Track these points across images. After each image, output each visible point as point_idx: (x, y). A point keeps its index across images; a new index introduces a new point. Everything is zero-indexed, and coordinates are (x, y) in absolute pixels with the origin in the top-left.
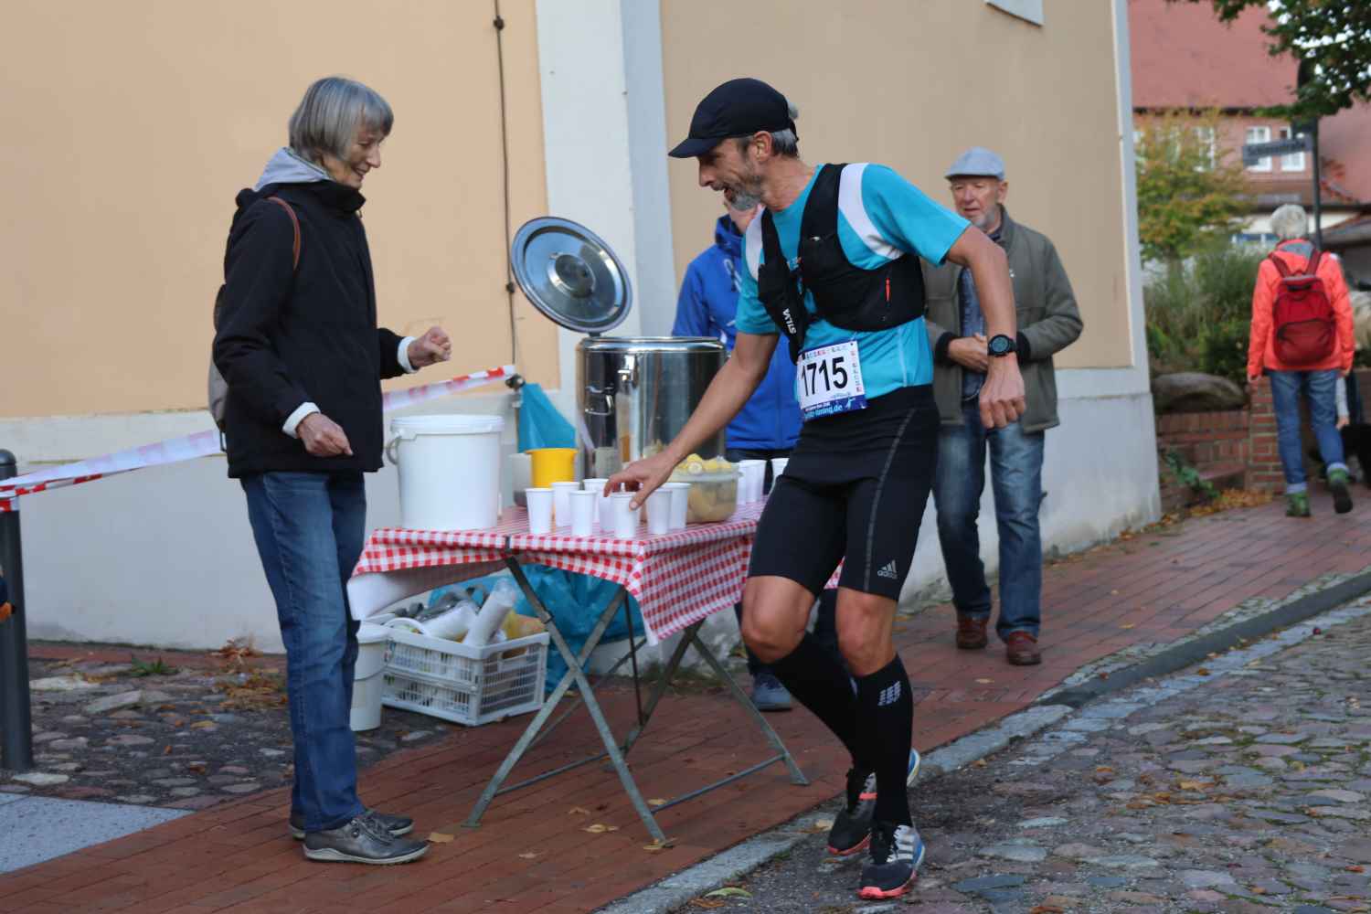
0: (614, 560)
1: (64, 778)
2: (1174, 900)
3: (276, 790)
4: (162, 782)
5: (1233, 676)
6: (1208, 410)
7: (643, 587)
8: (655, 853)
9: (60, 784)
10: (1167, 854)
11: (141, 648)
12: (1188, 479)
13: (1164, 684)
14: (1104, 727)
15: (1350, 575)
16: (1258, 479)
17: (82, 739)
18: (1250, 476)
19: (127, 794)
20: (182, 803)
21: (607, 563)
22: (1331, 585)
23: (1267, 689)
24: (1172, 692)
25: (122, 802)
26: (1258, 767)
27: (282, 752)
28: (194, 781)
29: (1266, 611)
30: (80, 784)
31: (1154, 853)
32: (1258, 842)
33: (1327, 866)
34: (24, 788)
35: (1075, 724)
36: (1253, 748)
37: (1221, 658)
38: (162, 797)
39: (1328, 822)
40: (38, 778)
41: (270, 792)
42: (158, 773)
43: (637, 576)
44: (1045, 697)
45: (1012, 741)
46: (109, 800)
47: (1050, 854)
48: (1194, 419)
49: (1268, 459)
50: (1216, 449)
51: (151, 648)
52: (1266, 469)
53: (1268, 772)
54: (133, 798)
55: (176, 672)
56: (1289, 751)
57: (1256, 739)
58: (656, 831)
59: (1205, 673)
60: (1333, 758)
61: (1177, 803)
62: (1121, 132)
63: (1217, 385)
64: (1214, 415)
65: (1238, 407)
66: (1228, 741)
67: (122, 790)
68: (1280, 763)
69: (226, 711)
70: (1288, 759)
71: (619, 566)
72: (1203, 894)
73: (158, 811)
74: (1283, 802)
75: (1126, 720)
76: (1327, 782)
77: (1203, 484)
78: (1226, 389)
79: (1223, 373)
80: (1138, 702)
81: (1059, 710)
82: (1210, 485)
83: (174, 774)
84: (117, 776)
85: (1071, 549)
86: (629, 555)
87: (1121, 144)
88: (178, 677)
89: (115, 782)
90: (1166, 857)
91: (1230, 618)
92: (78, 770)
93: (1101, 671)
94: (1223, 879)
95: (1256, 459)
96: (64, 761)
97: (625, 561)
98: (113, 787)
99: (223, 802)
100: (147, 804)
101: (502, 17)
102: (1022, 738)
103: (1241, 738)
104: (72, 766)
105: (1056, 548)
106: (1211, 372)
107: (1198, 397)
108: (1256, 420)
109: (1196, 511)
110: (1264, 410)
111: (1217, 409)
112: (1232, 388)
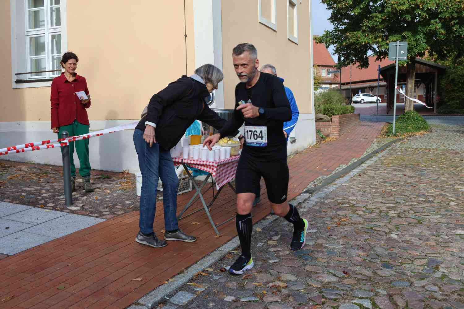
0: (209, 167)
1: (79, 208)
2: (350, 260)
3: (128, 213)
4: (101, 210)
5: (343, 186)
6: (323, 121)
7: (216, 175)
8: (217, 238)
9: (77, 210)
10: (344, 243)
11: (105, 171)
12: (320, 135)
13: (329, 187)
14: (319, 200)
16: (332, 135)
17: (85, 197)
18: (331, 135)
19: (92, 214)
20: (105, 217)
21: (207, 167)
22: (355, 161)
23: (352, 190)
24: (331, 190)
25: (91, 216)
26: (358, 214)
27: (130, 202)
28: (109, 210)
29: (344, 168)
30: (82, 210)
31: (341, 243)
32: (365, 239)
33: (384, 248)
34: (69, 211)
35: (312, 199)
36: (355, 208)
37: (339, 180)
38: (100, 215)
39: (379, 233)
40: (73, 208)
41: (125, 214)
42: (101, 207)
43: (215, 172)
44: (304, 191)
45: (299, 203)
46: (88, 215)
47: (316, 243)
48: (321, 123)
49: (334, 131)
50: (325, 129)
51: (107, 171)
52: (334, 133)
53: (360, 216)
54: (94, 215)
55: (111, 178)
56: (363, 209)
57: (355, 205)
58: (217, 232)
59: (336, 184)
60: (374, 211)
61: (342, 225)
63: (325, 117)
64: (325, 123)
65: (329, 121)
66: (349, 206)
67: (92, 212)
68: (362, 213)
69: (120, 190)
70: (364, 212)
71: (210, 168)
72: (357, 258)
73: (98, 219)
74: (367, 225)
75: (323, 198)
76: (375, 219)
78: (327, 118)
79: (327, 115)
80: (325, 193)
81: (308, 195)
82: (324, 137)
83: (105, 208)
84: (91, 208)
85: (300, 150)
86: (213, 166)
88: (111, 179)
89: (90, 210)
90: (344, 244)
91: (338, 170)
92: (83, 206)
93: (315, 183)
94: (361, 253)
95: (332, 131)
96: (80, 203)
97: (212, 167)
98: (90, 211)
99: (114, 217)
100: (96, 217)
101: (187, 34)
102: (301, 203)
103: (351, 205)
104: (81, 205)
105: (297, 150)
106: (324, 114)
107: (321, 119)
108: (333, 124)
109: (322, 142)
110: (334, 122)
111: (325, 121)
112: (328, 117)
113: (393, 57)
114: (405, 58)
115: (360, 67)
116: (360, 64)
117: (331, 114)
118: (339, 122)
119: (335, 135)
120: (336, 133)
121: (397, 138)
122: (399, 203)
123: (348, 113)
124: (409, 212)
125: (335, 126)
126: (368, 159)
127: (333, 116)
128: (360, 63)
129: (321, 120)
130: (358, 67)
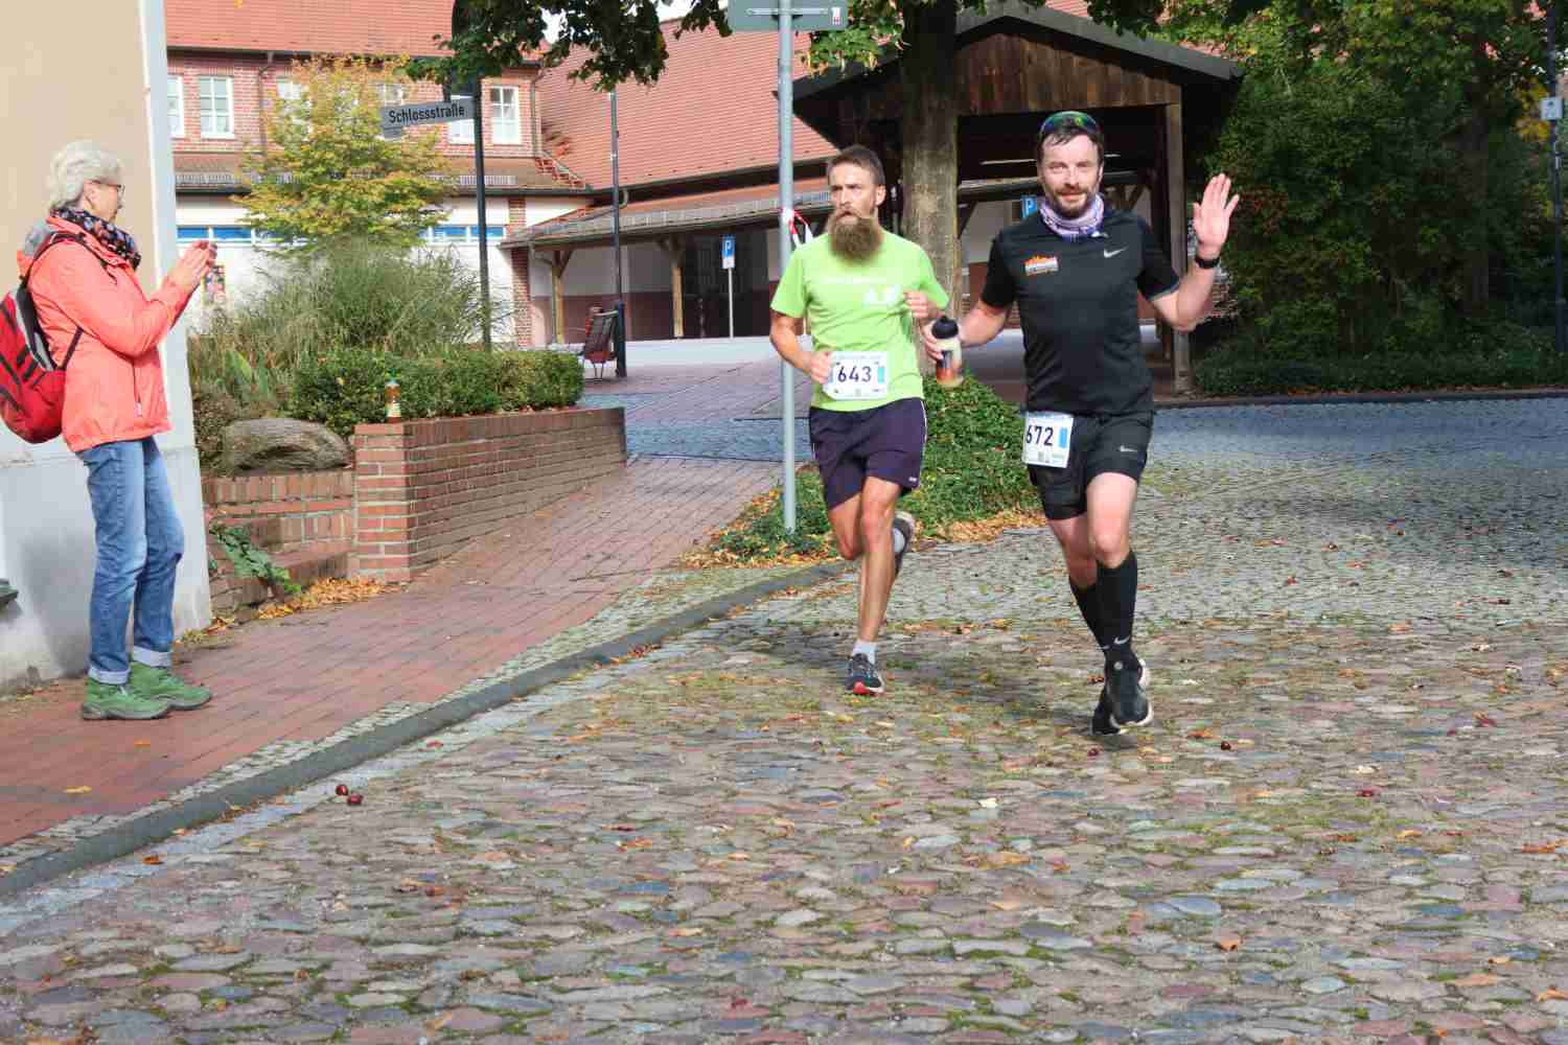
5: (193, 864)
6: (298, 469)
12: (255, 566)
13: (84, 881)
15: (425, 705)
16: (364, 563)
18: (353, 561)
22: (395, 719)
23: (230, 884)
24: (93, 893)
26: (158, 1011)
29: (286, 762)
36: (163, 980)
37: (192, 836)
48: (278, 484)
49: (378, 537)
50: (309, 523)
52: (376, 550)
53: (168, 1018)
56: (215, 982)
59: (154, 860)
60: (273, 990)
62: (147, 84)
63: (310, 434)
64: (307, 476)
65: (339, 465)
66: (133, 969)
68: (190, 1002)
70: (205, 996)
76: (247, 1029)
77: (275, 573)
78: (323, 441)
79: (321, 419)
80: (33, 912)
82: (287, 576)
87: (148, 98)
91: (230, 774)
95: (362, 536)
103: (153, 964)
105: (32, 670)
106: (304, 417)
107: (282, 452)
108: (363, 484)
109: (267, 610)
110: (374, 470)
111: (311, 468)
112: (332, 438)
113: (758, 11)
114: (836, 12)
115: (596, 76)
116: (594, 56)
117: (347, 415)
118: (408, 469)
119: (381, 564)
120: (389, 549)
121: (809, 563)
122: (475, 935)
123: (520, 407)
124: (489, 982)
125: (382, 497)
126: (501, 704)
127: (362, 428)
128: (593, 48)
129: (277, 461)
130: (584, 75)
